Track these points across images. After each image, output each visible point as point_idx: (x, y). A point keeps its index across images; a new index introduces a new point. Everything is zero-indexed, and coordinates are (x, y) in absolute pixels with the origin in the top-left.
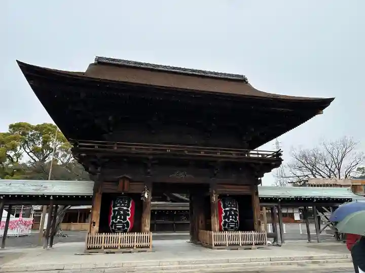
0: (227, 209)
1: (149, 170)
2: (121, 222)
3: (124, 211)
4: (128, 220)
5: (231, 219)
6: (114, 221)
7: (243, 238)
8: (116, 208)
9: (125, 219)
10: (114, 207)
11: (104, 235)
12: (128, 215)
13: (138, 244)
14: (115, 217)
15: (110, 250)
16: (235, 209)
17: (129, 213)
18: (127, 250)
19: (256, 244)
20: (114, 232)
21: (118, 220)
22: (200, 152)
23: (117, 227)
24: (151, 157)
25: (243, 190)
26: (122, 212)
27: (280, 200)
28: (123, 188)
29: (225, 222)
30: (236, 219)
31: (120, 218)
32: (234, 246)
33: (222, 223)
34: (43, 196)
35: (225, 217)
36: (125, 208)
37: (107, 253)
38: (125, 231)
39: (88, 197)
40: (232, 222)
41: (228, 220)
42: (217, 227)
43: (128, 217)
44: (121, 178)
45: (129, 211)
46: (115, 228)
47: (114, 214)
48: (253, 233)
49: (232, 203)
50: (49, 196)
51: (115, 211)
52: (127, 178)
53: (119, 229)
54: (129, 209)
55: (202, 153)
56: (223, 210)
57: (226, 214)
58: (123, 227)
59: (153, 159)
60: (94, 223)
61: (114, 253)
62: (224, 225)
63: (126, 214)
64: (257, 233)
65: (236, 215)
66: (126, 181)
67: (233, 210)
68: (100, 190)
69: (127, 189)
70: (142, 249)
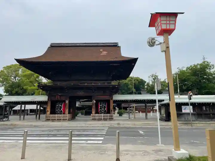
0: (101, 105)
1: (67, 92)
3: (60, 107)
4: (62, 110)
7: (104, 116)
9: (60, 109)
10: (57, 105)
11: (51, 115)
12: (62, 108)
13: (63, 118)
14: (57, 109)
15: (53, 120)
18: (59, 120)
19: (109, 119)
24: (65, 87)
25: (107, 98)
26: (59, 107)
27: (129, 101)
28: (58, 98)
30: (105, 109)
32: (100, 120)
34: (34, 102)
35: (100, 109)
37: (52, 121)
38: (61, 114)
39: (45, 102)
40: (103, 110)
42: (93, 112)
44: (56, 95)
46: (57, 113)
48: (108, 115)
49: (104, 103)
50: (36, 102)
51: (57, 107)
53: (59, 113)
54: (62, 106)
55: (86, 84)
57: (101, 107)
58: (60, 112)
59: (66, 88)
60: (48, 111)
61: (55, 121)
63: (61, 108)
64: (110, 115)
65: (105, 108)
66: (58, 96)
67: (104, 106)
68: (50, 100)
69: (59, 99)
70: (64, 120)
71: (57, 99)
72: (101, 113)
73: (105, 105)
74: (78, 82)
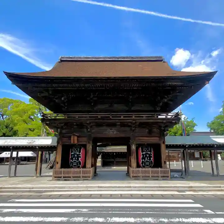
0: (144, 153)
1: (89, 130)
2: (75, 162)
3: (77, 155)
4: (80, 160)
5: (146, 160)
6: (72, 161)
8: (73, 153)
9: (78, 159)
10: (71, 153)
11: (63, 170)
12: (80, 157)
13: (83, 175)
14: (72, 159)
15: (66, 178)
16: (149, 153)
17: (81, 156)
18: (76, 178)
19: (162, 177)
20: (72, 167)
21: (74, 160)
22: (121, 117)
23: (74, 164)
24: (88, 122)
25: (154, 140)
26: (76, 156)
27: (187, 146)
28: (74, 141)
29: (143, 161)
30: (150, 159)
31: (75, 159)
32: (146, 178)
33: (141, 162)
34: (32, 146)
35: (142, 159)
36: (78, 153)
37: (65, 180)
38: (79, 167)
40: (147, 161)
41: (145, 160)
42: (134, 165)
43: (80, 159)
45: (80, 155)
46: (72, 165)
47: (72, 157)
49: (148, 149)
51: (72, 155)
52: (76, 135)
53: (75, 166)
54: (81, 154)
55: (122, 118)
56: (142, 153)
57: (143, 156)
58: (77, 164)
59: (90, 123)
60: (58, 162)
62: (142, 163)
63: (78, 157)
64: (162, 169)
65: (150, 157)
66: (75, 137)
67: (148, 154)
68: (60, 143)
69: (76, 142)
70: (85, 178)
71: (72, 142)
72: (144, 167)
73: (151, 152)
74: (109, 115)
